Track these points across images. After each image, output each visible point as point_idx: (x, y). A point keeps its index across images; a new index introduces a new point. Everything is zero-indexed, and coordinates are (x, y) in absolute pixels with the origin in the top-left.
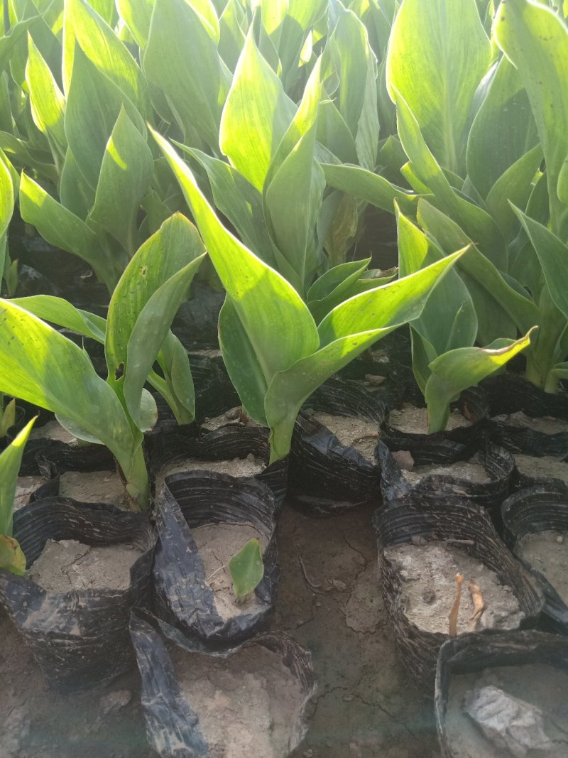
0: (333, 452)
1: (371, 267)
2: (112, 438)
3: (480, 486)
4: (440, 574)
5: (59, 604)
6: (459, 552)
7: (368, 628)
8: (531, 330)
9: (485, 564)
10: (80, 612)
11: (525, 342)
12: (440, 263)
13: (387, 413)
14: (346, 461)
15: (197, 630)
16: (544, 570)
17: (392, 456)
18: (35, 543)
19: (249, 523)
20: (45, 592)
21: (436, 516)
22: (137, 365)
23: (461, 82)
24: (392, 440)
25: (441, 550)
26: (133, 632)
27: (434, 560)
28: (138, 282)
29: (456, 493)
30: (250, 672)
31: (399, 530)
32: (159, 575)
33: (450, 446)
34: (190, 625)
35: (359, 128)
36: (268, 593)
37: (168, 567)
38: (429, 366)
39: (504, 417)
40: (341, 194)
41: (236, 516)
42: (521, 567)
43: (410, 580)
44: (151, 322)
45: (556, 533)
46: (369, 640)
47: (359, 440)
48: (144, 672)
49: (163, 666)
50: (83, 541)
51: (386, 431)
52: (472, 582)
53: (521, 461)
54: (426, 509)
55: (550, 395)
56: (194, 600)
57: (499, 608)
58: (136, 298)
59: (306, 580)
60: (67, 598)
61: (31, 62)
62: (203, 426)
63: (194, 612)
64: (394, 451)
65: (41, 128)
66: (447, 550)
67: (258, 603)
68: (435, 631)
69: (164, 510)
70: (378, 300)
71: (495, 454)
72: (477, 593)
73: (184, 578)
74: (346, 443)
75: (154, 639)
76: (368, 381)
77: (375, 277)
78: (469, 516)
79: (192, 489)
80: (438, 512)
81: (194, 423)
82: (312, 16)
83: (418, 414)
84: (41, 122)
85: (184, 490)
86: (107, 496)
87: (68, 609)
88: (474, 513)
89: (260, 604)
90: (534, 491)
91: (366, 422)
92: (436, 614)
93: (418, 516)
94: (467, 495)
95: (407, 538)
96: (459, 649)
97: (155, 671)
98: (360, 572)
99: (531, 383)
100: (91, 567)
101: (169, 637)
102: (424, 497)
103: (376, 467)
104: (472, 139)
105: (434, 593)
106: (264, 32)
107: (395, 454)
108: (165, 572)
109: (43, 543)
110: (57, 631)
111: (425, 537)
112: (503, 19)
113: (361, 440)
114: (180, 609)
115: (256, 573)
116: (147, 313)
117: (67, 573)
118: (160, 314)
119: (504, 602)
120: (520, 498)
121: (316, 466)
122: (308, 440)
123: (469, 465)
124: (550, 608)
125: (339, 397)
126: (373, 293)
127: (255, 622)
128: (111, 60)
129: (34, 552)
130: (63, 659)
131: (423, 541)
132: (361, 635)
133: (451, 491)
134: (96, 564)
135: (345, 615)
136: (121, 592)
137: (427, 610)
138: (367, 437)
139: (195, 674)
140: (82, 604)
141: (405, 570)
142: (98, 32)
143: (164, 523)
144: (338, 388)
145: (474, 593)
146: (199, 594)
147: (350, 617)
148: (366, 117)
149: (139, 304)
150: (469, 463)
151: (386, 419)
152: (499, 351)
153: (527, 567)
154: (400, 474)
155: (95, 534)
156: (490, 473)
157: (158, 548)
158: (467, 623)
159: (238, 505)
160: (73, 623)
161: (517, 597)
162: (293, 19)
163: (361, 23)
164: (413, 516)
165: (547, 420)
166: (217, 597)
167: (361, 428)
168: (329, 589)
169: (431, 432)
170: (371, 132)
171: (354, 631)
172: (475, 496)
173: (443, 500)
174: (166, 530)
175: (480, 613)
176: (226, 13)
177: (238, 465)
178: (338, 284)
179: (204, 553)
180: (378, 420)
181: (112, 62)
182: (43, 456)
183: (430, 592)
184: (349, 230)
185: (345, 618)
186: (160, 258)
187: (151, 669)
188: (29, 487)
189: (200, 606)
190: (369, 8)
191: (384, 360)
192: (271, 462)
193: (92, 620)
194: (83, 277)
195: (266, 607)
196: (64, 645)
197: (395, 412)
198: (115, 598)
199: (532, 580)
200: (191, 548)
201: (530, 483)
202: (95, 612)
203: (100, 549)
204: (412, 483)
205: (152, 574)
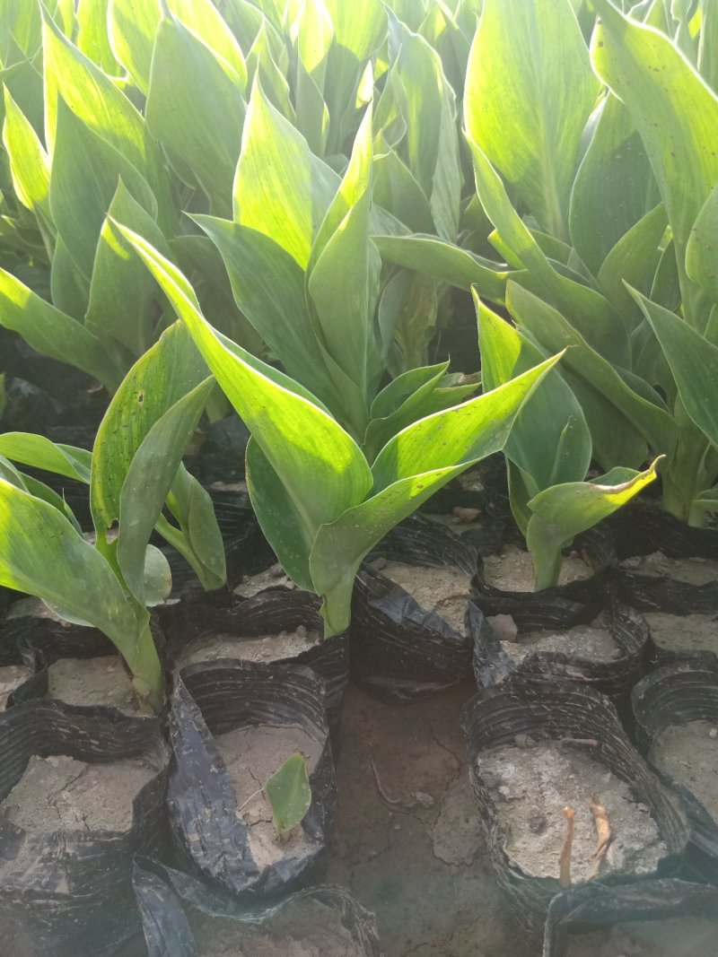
0: (410, 620)
1: (452, 370)
2: (108, 619)
3: (603, 666)
4: (553, 789)
5: (41, 849)
6: (579, 755)
7: (463, 859)
8: (656, 460)
9: (614, 772)
10: (68, 861)
11: (650, 476)
12: (528, 375)
13: (480, 563)
14: (426, 631)
15: (224, 883)
16: (692, 779)
17: (487, 622)
18: (14, 761)
19: (298, 725)
20: (23, 833)
21: (546, 707)
22: (135, 523)
23: (563, 121)
24: (487, 601)
25: (553, 755)
26: (139, 888)
27: (545, 768)
28: (132, 412)
29: (571, 676)
30: (297, 938)
31: (498, 727)
32: (174, 805)
33: (564, 606)
34: (214, 876)
35: (434, 185)
36: (319, 828)
37: (187, 793)
38: (528, 505)
39: (636, 560)
40: (411, 273)
41: (281, 716)
42: (659, 782)
43: (512, 800)
44: (149, 466)
45: (708, 723)
46: (465, 875)
47: (444, 601)
48: (152, 945)
49: (179, 934)
50: (78, 756)
51: (480, 589)
52: (596, 801)
53: (660, 622)
54: (532, 698)
55: (696, 530)
56: (222, 838)
57: (632, 838)
58: (131, 432)
59: (380, 793)
60: (53, 840)
61: (9, 122)
62: (237, 591)
63: (219, 857)
64: (489, 615)
65: (27, 204)
66: (562, 754)
67: (308, 842)
68: (544, 875)
69: (179, 715)
70: (449, 424)
71: (623, 617)
72: (602, 817)
73: (208, 808)
74: (427, 607)
75: (166, 896)
76: (458, 516)
77: (457, 385)
78: (590, 708)
79: (218, 683)
80: (549, 702)
81: (225, 588)
82: (370, 44)
83: (523, 561)
84: (27, 197)
85: (208, 684)
86: (110, 693)
87: (53, 856)
88: (596, 703)
89: (309, 842)
90: (676, 669)
91: (455, 574)
92: (547, 848)
93: (522, 707)
94: (586, 679)
95: (508, 738)
96: (575, 904)
97: (167, 943)
98: (452, 780)
99: (670, 515)
100: (87, 794)
101: (184, 896)
102: (529, 682)
103: (467, 639)
104: (575, 196)
105: (544, 818)
106: (303, 69)
107: (491, 620)
108: (182, 802)
109: (26, 761)
110: (37, 889)
111: (532, 736)
112: (601, 44)
113: (447, 602)
114: (202, 853)
115: (301, 800)
116: (144, 453)
117: (55, 805)
118: (162, 453)
119: (638, 829)
120: (658, 680)
121: (390, 639)
122: (376, 605)
123: (590, 631)
124: (699, 836)
125: (418, 542)
126: (443, 416)
127: (302, 869)
128: (108, 115)
129: (13, 774)
130: (50, 924)
131: (530, 741)
132: (454, 869)
133: (565, 674)
134: (94, 789)
135: (432, 841)
136: (120, 834)
137: (535, 843)
138: (455, 597)
139: (223, 943)
140: (70, 851)
141: (506, 785)
142: (88, 82)
143: (180, 733)
144: (417, 530)
145: (597, 816)
146: (228, 832)
147: (438, 843)
148: (443, 171)
149: (135, 441)
150: (591, 627)
151: (479, 571)
152: (616, 487)
153: (667, 782)
154: (499, 648)
155: (93, 747)
156: (618, 641)
157: (172, 767)
158: (588, 861)
159: (284, 700)
160: (60, 877)
161: (656, 820)
162: (346, 49)
163: (434, 51)
164: (515, 708)
165: (693, 562)
166: (251, 834)
167: (448, 584)
168: (411, 805)
169: (539, 589)
170: (450, 188)
171: (445, 863)
172: (596, 679)
173: (555, 686)
174: (183, 744)
175: (605, 846)
176: (258, 47)
177: (284, 644)
178: (408, 396)
179: (235, 770)
180: (470, 572)
181: (109, 118)
182: (27, 641)
183: (538, 818)
184: (427, 318)
185: (433, 846)
186: (162, 379)
187: (163, 941)
188: (11, 682)
189: (230, 848)
190: (444, 29)
191: (478, 487)
192: (325, 638)
193: (82, 872)
194: (90, 391)
195: (319, 846)
196: (48, 906)
197: (493, 558)
198: (113, 841)
199: (674, 800)
200: (218, 767)
201: (672, 659)
202: (86, 863)
203: (100, 768)
204: (515, 659)
205: (165, 805)
